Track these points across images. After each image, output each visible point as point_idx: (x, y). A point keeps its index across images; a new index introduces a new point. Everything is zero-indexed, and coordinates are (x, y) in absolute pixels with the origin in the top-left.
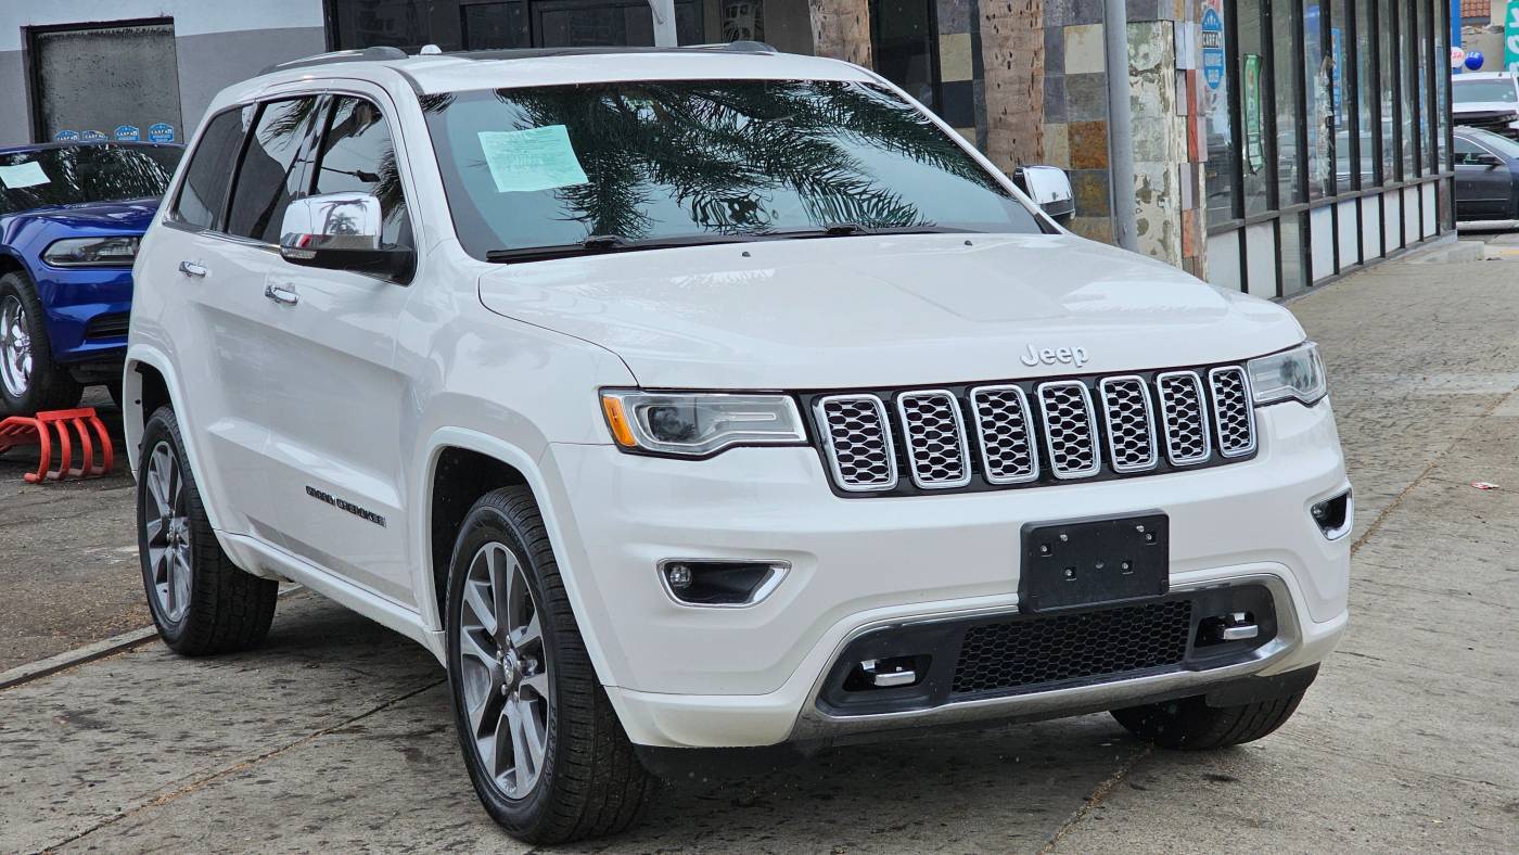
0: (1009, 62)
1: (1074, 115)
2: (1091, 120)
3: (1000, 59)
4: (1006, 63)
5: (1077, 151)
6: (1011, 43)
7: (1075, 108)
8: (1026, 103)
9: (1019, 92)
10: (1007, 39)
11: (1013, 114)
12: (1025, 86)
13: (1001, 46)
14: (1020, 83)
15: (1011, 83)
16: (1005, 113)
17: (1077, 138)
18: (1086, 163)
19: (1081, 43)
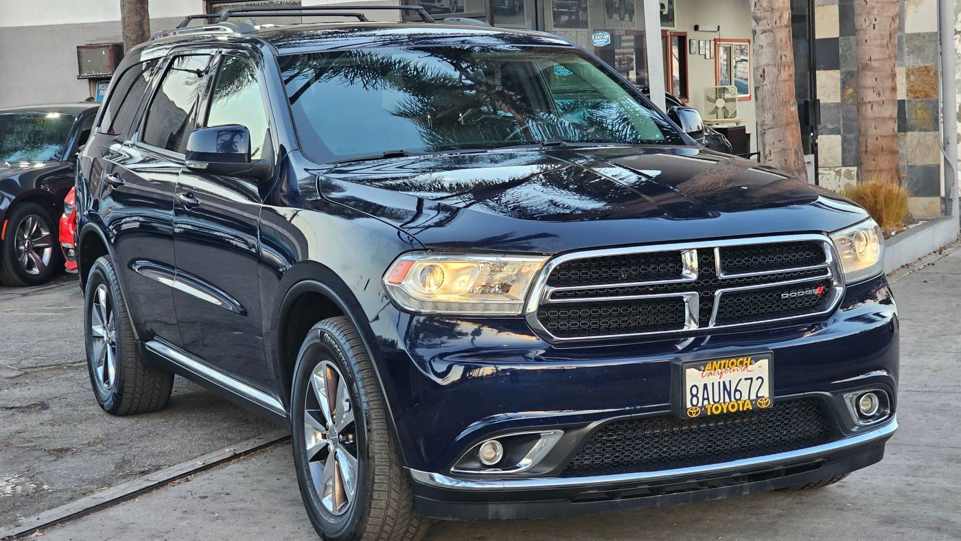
0: (874, 25)
1: (911, 61)
2: (922, 65)
3: (868, 22)
4: (872, 26)
5: (912, 86)
6: (876, 12)
7: (911, 56)
8: (885, 53)
9: (881, 46)
10: (873, 8)
11: (875, 60)
12: (885, 42)
13: (868, 13)
14: (882, 39)
15: (875, 40)
16: (870, 60)
17: (912, 78)
18: (918, 95)
19: (916, 12)
